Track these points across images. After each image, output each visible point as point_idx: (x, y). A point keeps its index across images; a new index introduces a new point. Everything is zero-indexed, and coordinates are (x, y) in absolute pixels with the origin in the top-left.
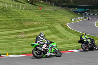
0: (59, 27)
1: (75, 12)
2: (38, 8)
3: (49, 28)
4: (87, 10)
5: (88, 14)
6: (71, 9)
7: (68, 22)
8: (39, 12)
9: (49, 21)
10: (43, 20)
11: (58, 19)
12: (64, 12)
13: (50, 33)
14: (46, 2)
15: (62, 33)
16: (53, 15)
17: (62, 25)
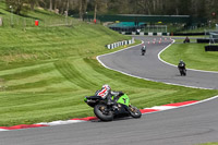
0: (79, 65)
1: (113, 29)
2: (33, 23)
3: (57, 67)
4: (140, 24)
5: (142, 34)
6: (105, 24)
7: (100, 52)
8: (35, 32)
9: (56, 51)
10: (43, 49)
11: (77, 46)
12: (91, 30)
13: (60, 78)
14: (51, 9)
15: (88, 78)
16: (65, 37)
17: (86, 60)
